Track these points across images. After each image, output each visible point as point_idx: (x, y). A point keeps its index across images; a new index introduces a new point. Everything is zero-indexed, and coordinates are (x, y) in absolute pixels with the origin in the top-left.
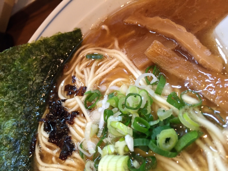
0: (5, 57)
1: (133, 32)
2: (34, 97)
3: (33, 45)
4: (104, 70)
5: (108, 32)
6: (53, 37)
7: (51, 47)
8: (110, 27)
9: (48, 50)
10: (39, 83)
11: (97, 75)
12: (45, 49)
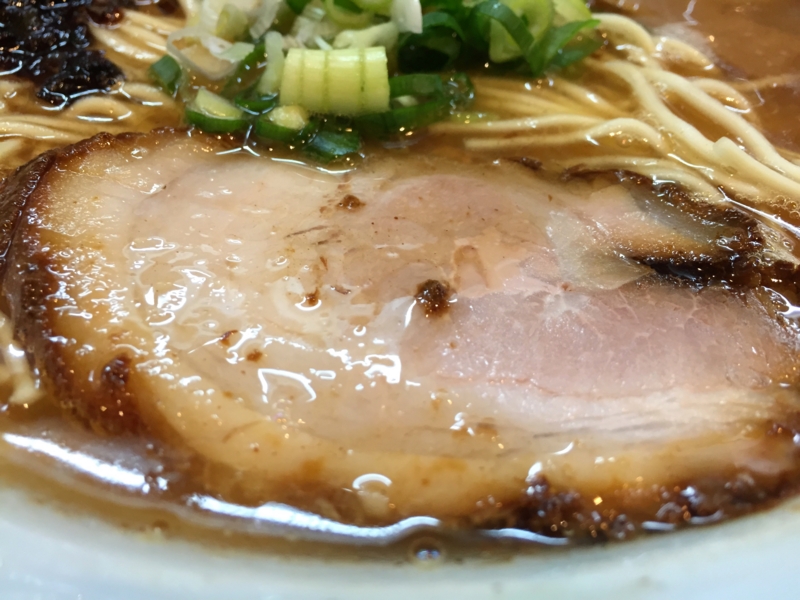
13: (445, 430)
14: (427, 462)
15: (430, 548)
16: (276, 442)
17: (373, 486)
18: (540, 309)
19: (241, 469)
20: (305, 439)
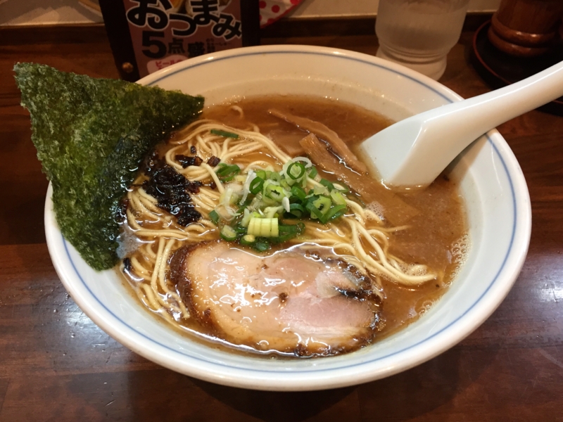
0: (109, 87)
1: (277, 124)
2: (122, 155)
3: (144, 89)
4: (241, 150)
5: (242, 116)
6: (170, 92)
7: (162, 103)
8: (245, 111)
9: (157, 105)
10: (133, 140)
11: (232, 152)
12: (155, 102)
13: (281, 332)
14: (276, 339)
15: (275, 357)
16: (243, 332)
17: (264, 343)
18: (309, 302)
19: (235, 337)
20: (250, 332)
